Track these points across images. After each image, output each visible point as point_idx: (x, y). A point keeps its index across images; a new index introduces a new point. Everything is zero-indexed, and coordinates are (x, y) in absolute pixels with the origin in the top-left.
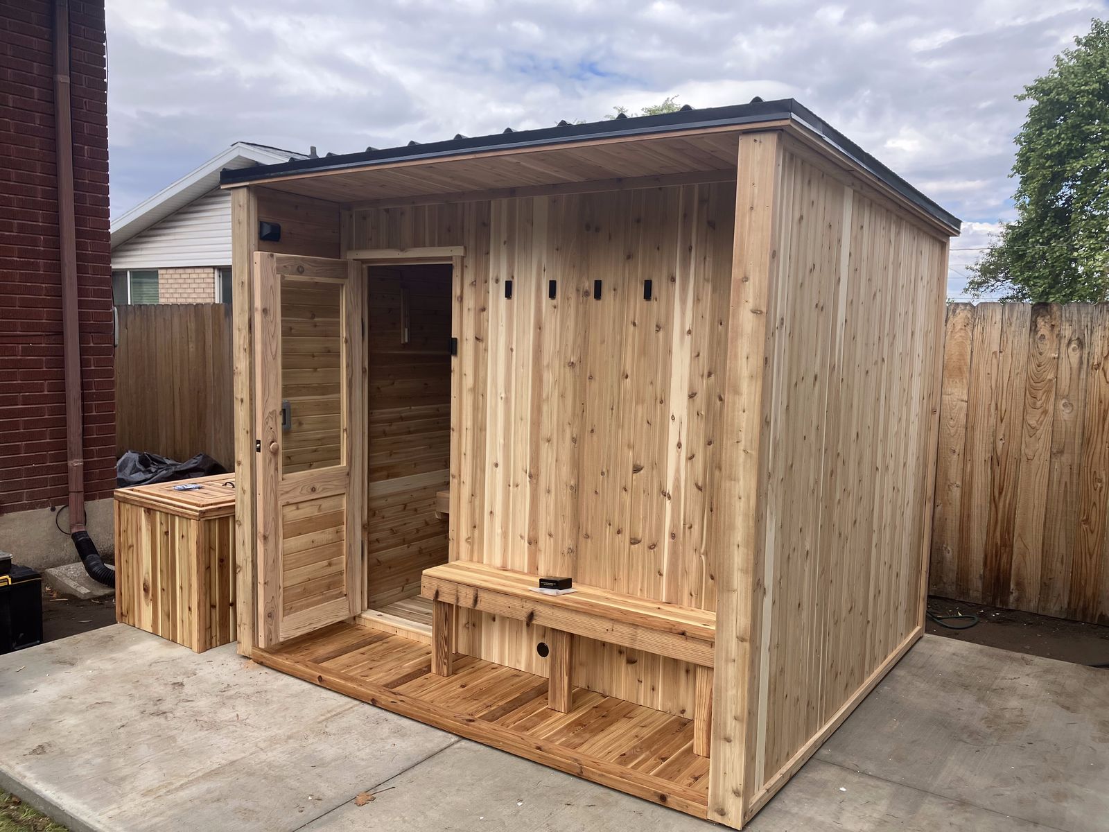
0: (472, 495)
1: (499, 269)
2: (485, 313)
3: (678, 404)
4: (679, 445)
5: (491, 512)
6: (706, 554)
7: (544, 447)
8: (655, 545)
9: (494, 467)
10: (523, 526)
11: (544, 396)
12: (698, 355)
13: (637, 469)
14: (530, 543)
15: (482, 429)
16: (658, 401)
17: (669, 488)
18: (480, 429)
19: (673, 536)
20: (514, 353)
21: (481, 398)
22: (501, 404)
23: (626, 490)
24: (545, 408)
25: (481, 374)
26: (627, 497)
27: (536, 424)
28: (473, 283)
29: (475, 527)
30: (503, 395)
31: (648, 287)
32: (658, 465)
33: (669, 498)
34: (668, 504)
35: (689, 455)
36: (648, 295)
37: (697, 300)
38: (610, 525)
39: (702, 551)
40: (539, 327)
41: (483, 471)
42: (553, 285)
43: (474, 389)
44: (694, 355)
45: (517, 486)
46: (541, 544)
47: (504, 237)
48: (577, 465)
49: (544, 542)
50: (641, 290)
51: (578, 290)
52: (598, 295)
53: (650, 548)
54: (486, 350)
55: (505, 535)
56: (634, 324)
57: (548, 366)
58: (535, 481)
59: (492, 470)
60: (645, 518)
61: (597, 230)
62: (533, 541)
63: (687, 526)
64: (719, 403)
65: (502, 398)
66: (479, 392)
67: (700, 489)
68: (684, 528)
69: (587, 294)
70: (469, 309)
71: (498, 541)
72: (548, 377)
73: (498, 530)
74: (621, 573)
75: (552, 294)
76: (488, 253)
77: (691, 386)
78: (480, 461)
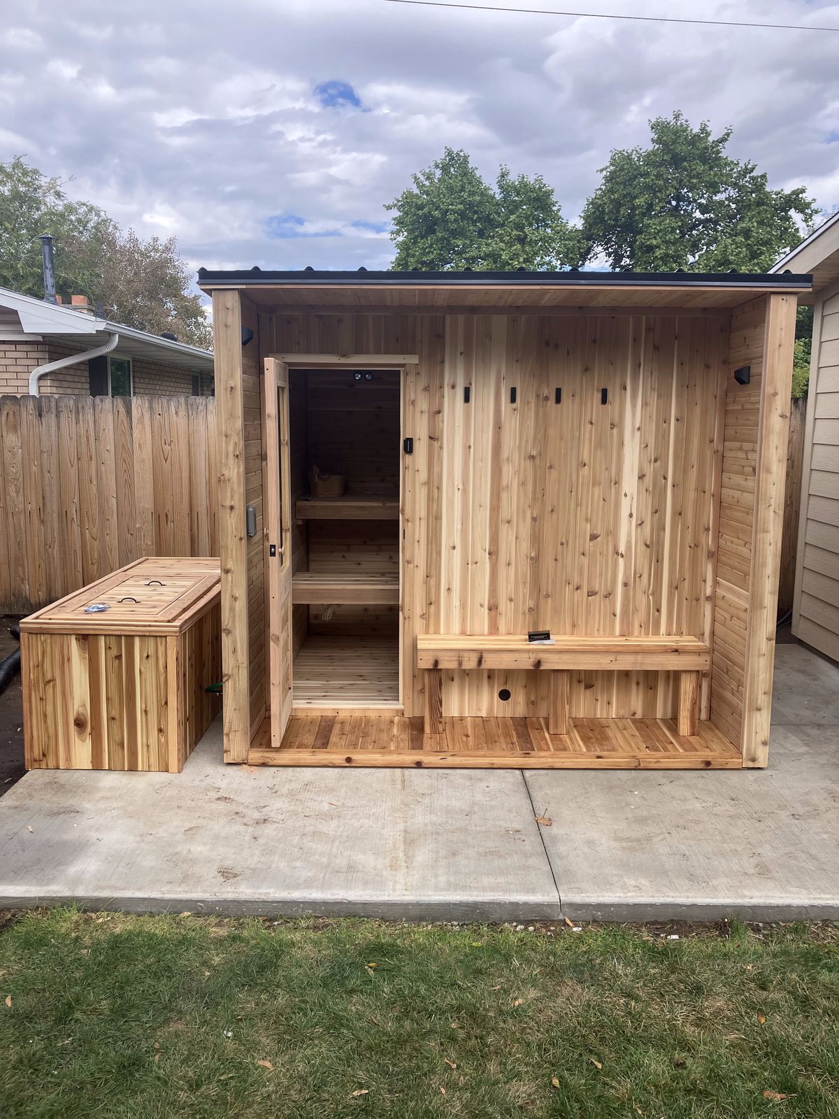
0: (427, 576)
1: (454, 375)
2: (441, 415)
3: (630, 483)
4: (631, 515)
5: (449, 589)
6: (653, 594)
7: (504, 529)
8: (610, 594)
9: (452, 551)
10: (484, 596)
11: (504, 483)
12: (647, 446)
13: (593, 537)
14: (490, 609)
15: (438, 518)
16: (613, 483)
17: (622, 549)
18: (434, 518)
19: (625, 585)
20: (472, 449)
21: (436, 490)
22: (458, 496)
23: (584, 555)
24: (504, 495)
25: (436, 469)
26: (585, 561)
27: (495, 509)
28: (426, 388)
29: (431, 604)
30: (460, 487)
31: (604, 394)
32: (613, 533)
33: (622, 556)
34: (621, 561)
35: (639, 522)
36: (604, 400)
37: (645, 404)
38: (569, 584)
39: (650, 592)
40: (498, 427)
41: (439, 554)
42: (513, 391)
43: (428, 483)
44: (643, 446)
45: (476, 563)
46: (502, 608)
47: (461, 348)
48: (536, 539)
49: (504, 606)
50: (598, 396)
51: (538, 396)
52: (558, 400)
53: (606, 597)
54: (441, 448)
55: (463, 606)
56: (591, 423)
57: (508, 459)
58: (494, 557)
59: (449, 552)
60: (601, 575)
61: (557, 346)
62: (493, 608)
63: (638, 575)
64: (663, 481)
65: (459, 489)
66: (433, 486)
67: (647, 546)
68: (635, 578)
69: (546, 399)
70: (422, 412)
71: (456, 614)
72: (508, 471)
73: (456, 602)
74: (580, 620)
75: (513, 400)
76: (443, 362)
77: (641, 469)
78: (436, 545)
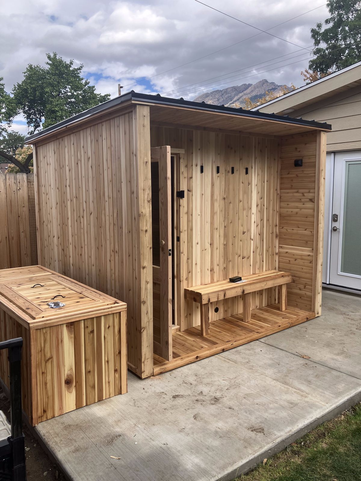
0: (188, 259)
1: (197, 160)
2: (192, 179)
3: (254, 209)
4: (255, 222)
5: (196, 264)
6: (261, 255)
7: (215, 231)
8: (249, 257)
9: (197, 245)
10: (208, 265)
11: (215, 211)
12: (259, 192)
13: (244, 233)
14: (211, 271)
15: (192, 230)
16: (249, 208)
17: (252, 237)
18: (190, 229)
19: (253, 252)
20: (203, 196)
21: (191, 216)
22: (199, 217)
23: (241, 241)
24: (215, 217)
25: (191, 206)
26: (241, 243)
27: (212, 223)
28: (186, 166)
29: (189, 272)
30: (200, 214)
31: (247, 170)
32: (249, 230)
33: (252, 240)
34: (252, 242)
35: (257, 225)
36: (247, 173)
37: (258, 175)
38: (237, 254)
39: (260, 254)
40: (213, 185)
41: (192, 247)
42: (218, 168)
43: (187, 213)
44: (258, 192)
45: (206, 250)
46: (215, 270)
47: (199, 147)
48: (226, 236)
49: (216, 269)
50: (245, 170)
51: (226, 170)
52: (233, 172)
53: (248, 258)
54: (192, 195)
55: (201, 271)
56: (243, 183)
57: (216, 200)
58: (212, 246)
59: (196, 246)
60: (246, 249)
61: (232, 148)
62: (212, 270)
63: (257, 248)
64: (264, 207)
65: (199, 215)
66: (189, 213)
67: (259, 235)
68: (256, 248)
69: (229, 172)
70: (185, 177)
71: (199, 275)
72: (216, 205)
73: (199, 270)
74: (240, 270)
75: (218, 172)
76: (192, 153)
77: (257, 203)
78: (191, 243)
